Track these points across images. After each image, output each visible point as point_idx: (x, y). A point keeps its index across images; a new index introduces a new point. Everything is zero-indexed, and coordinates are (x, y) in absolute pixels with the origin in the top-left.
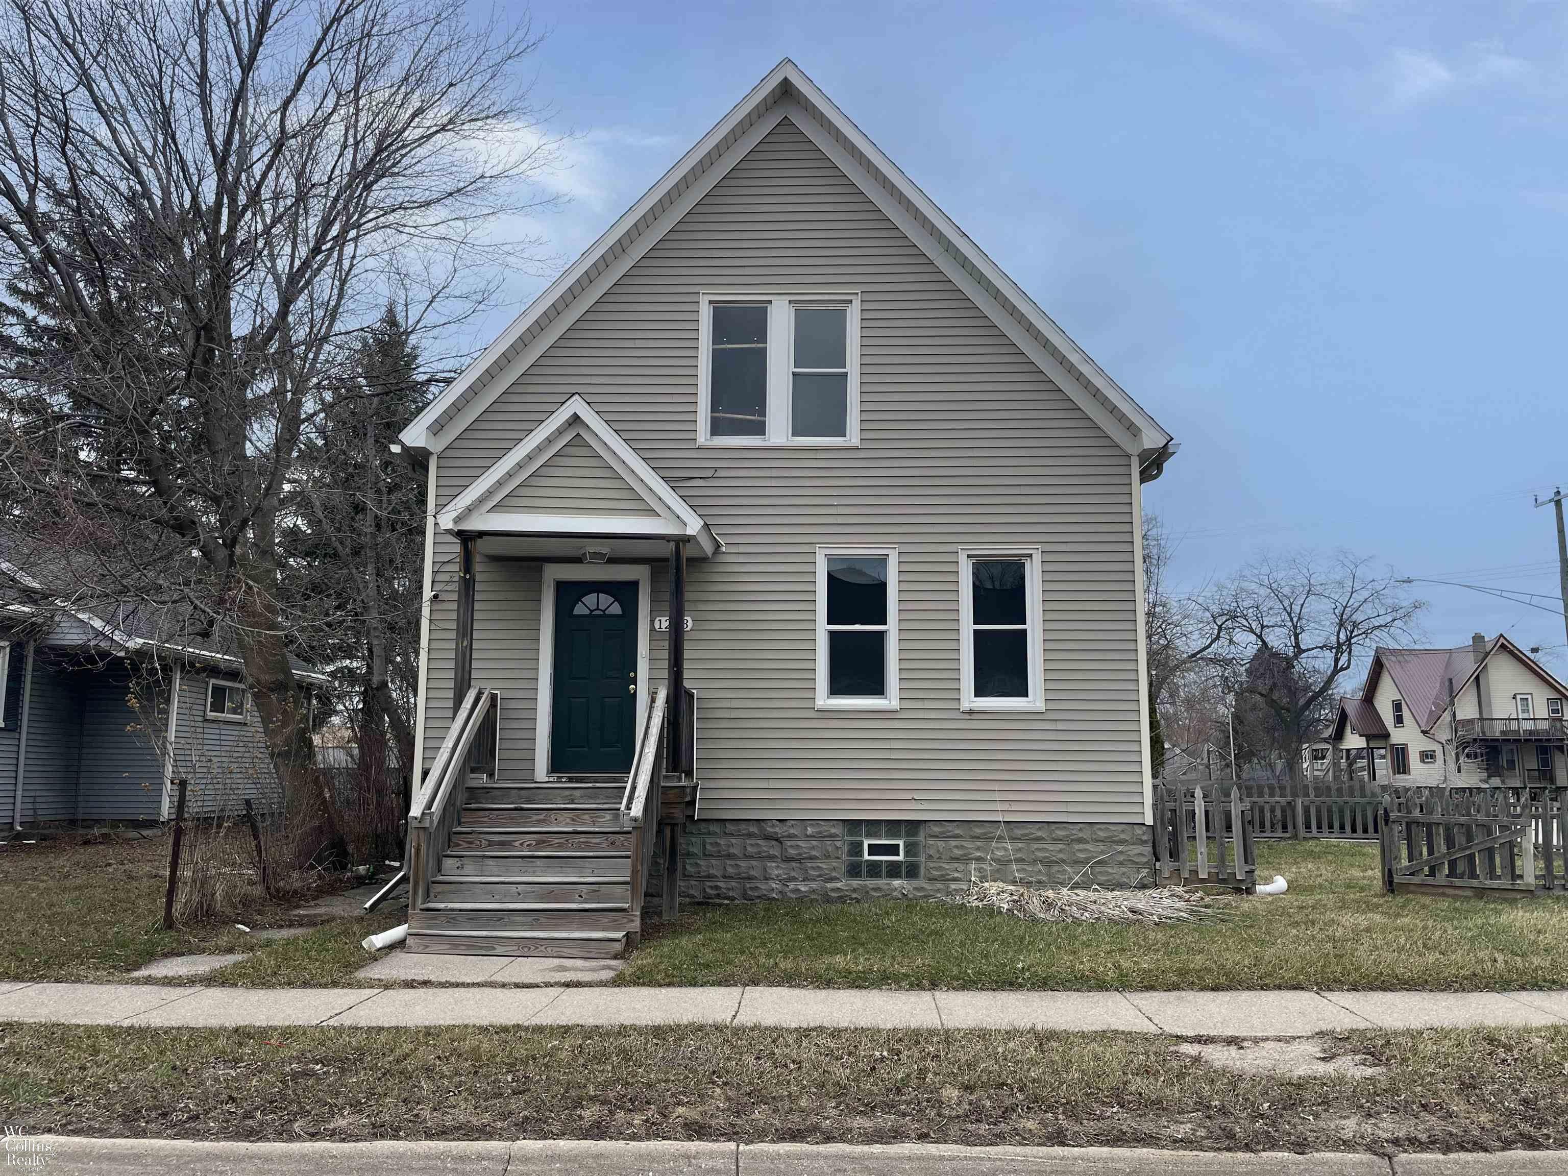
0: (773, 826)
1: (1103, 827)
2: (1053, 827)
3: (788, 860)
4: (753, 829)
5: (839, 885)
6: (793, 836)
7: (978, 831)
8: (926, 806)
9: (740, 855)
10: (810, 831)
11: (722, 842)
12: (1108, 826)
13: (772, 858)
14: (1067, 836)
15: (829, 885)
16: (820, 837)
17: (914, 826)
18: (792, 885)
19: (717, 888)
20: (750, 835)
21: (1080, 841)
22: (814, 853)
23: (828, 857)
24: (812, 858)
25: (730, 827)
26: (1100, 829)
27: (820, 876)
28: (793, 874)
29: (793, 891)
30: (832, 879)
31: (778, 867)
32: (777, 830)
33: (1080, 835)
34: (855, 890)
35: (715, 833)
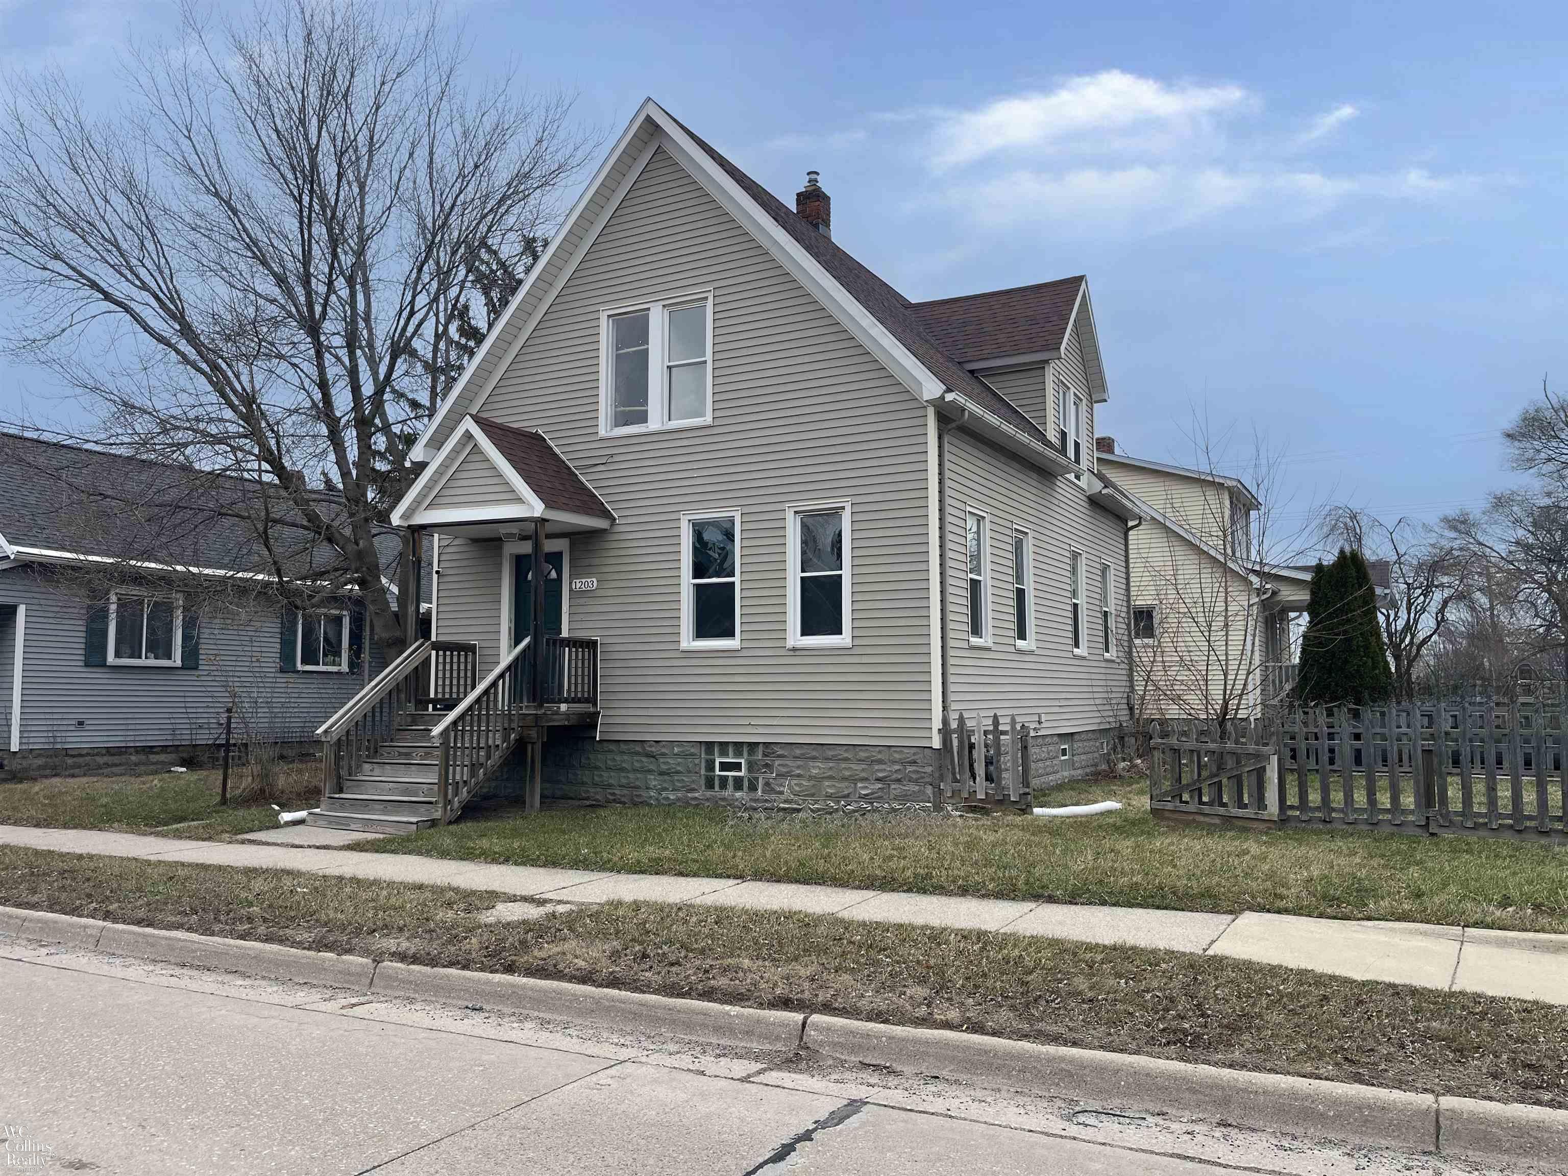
0: (651, 746)
1: (898, 749)
2: (858, 749)
3: (662, 773)
4: (638, 748)
5: (696, 795)
6: (663, 754)
7: (798, 752)
8: (761, 730)
9: (629, 768)
10: (676, 750)
11: (618, 758)
12: (903, 749)
13: (650, 771)
14: (868, 757)
15: (689, 795)
16: (685, 755)
17: (753, 746)
18: (664, 794)
19: (614, 794)
20: (637, 754)
21: (880, 762)
22: (679, 768)
23: (689, 772)
24: (678, 772)
25: (623, 747)
26: (895, 751)
27: (683, 787)
28: (665, 785)
29: (664, 798)
30: (693, 790)
31: (655, 779)
32: (653, 749)
33: (879, 756)
34: (708, 800)
35: (612, 751)
